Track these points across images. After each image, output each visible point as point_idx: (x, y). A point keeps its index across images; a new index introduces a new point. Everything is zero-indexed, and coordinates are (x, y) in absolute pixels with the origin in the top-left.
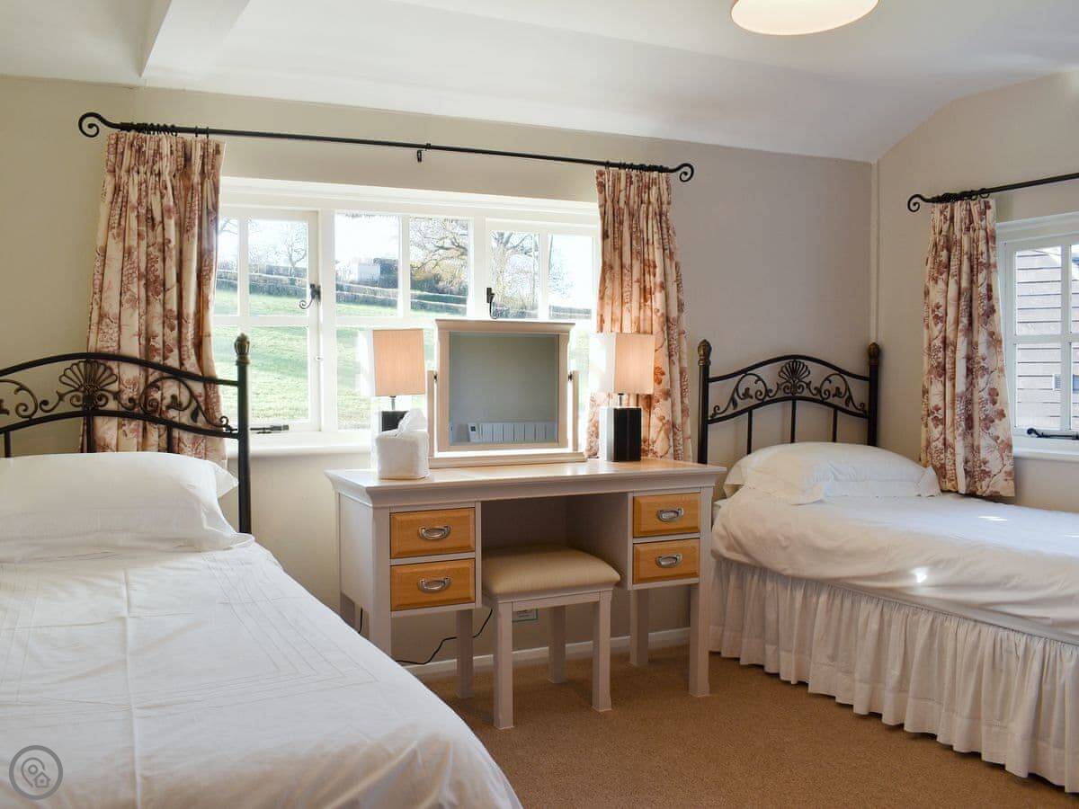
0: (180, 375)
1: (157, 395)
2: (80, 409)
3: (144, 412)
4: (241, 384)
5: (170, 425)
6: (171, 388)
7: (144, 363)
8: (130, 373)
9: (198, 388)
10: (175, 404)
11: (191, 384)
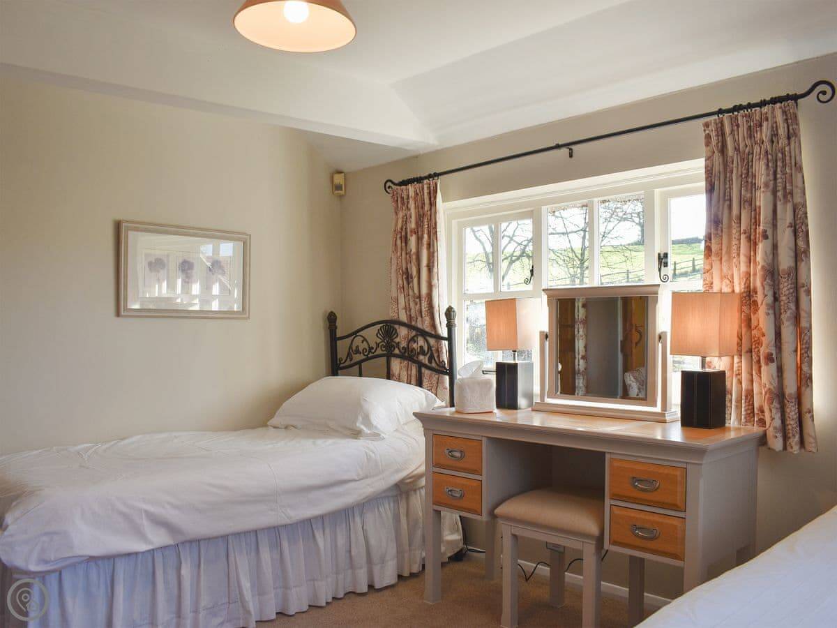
0: (424, 334)
1: (415, 346)
2: (385, 352)
3: (409, 355)
4: (450, 339)
5: (421, 365)
6: (421, 342)
7: (410, 327)
8: (403, 331)
9: (432, 341)
10: (422, 352)
11: (429, 339)
